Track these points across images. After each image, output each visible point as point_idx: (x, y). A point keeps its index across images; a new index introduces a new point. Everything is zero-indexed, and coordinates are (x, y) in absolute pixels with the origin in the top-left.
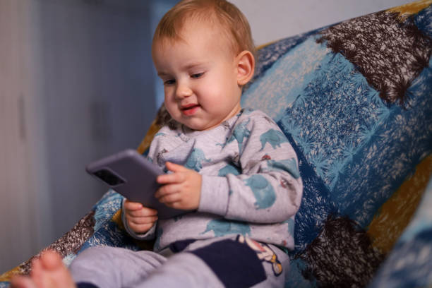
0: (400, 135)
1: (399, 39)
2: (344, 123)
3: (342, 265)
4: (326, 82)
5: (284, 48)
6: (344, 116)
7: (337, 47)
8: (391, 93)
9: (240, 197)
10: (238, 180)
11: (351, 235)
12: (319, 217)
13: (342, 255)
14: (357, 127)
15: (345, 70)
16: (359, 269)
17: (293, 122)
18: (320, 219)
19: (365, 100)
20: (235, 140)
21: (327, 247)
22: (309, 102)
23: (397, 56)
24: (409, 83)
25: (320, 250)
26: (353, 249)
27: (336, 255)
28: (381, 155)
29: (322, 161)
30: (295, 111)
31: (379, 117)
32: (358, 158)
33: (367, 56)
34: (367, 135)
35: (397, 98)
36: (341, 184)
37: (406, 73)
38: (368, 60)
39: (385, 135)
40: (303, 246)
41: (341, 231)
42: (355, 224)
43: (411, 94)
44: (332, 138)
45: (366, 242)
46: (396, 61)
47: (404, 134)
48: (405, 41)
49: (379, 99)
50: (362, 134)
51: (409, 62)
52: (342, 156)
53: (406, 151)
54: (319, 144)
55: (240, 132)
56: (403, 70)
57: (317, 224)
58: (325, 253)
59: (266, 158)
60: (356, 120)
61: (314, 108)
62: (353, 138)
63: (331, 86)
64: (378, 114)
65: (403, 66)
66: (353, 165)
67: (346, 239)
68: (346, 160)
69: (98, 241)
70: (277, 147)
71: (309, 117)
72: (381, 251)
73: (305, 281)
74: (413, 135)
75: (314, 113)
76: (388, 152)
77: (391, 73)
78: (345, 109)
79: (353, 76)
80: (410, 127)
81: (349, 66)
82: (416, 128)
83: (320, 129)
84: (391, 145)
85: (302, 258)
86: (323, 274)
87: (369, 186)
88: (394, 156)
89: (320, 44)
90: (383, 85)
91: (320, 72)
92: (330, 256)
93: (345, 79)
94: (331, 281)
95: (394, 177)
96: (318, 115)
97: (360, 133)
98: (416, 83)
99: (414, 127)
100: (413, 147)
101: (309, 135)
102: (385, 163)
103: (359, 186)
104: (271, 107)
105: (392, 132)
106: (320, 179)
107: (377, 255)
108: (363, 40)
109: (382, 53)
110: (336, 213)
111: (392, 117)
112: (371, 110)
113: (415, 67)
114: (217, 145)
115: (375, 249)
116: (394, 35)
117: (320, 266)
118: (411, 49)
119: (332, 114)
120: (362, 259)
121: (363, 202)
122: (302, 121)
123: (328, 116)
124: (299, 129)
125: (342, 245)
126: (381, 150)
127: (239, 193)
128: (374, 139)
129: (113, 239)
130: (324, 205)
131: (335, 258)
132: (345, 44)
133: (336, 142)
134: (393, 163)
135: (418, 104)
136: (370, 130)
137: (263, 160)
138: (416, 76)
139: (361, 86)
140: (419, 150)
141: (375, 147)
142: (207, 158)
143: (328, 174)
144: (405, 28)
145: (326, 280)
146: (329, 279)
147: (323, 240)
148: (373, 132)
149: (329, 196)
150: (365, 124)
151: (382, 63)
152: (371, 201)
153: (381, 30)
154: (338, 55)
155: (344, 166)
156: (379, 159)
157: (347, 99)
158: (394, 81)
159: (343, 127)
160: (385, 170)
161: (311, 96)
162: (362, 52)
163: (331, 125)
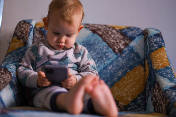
0: (120, 64)
1: (118, 35)
2: (99, 56)
4: (92, 42)
6: (99, 54)
7: (94, 31)
8: (117, 51)
14: (105, 59)
19: (107, 51)
24: (123, 49)
31: (113, 57)
32: (105, 68)
33: (107, 37)
34: (109, 62)
37: (121, 46)
39: (115, 63)
43: (124, 52)
46: (118, 41)
47: (122, 64)
48: (120, 37)
49: (112, 51)
51: (122, 43)
52: (99, 67)
53: (123, 69)
56: (121, 45)
60: (104, 56)
62: (103, 62)
63: (94, 43)
66: (103, 70)
74: (125, 64)
76: (116, 68)
77: (116, 45)
78: (100, 52)
79: (102, 42)
80: (123, 62)
81: (100, 39)
82: (126, 63)
84: (117, 66)
87: (110, 77)
88: (118, 70)
90: (113, 47)
91: (88, 38)
93: (99, 43)
95: (119, 76)
97: (106, 61)
98: (125, 50)
100: (125, 68)
102: (115, 71)
103: (106, 77)
105: (117, 63)
109: (112, 38)
111: (117, 58)
112: (110, 54)
113: (124, 45)
114: (72, 56)
116: (115, 34)
118: (123, 39)
119: (95, 53)
123: (93, 53)
126: (114, 67)
128: (111, 64)
132: (97, 32)
134: (118, 72)
135: (126, 56)
136: (109, 60)
138: (125, 48)
140: (127, 69)
141: (111, 66)
144: (119, 32)
148: (110, 61)
150: (107, 58)
151: (113, 41)
152: (110, 82)
153: (110, 31)
154: (95, 34)
155: (100, 70)
156: (113, 70)
157: (101, 49)
158: (117, 48)
159: (99, 58)
160: (115, 73)
161: (85, 45)
162: (105, 36)
163: (94, 56)
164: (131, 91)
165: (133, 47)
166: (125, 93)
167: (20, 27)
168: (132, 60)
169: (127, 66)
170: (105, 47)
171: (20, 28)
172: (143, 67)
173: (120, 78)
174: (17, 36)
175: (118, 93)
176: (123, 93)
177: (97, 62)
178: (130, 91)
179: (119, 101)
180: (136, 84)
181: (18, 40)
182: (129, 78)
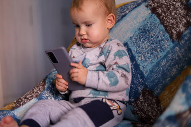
0: (176, 56)
1: (180, 10)
2: (153, 47)
3: (148, 110)
4: (147, 27)
5: (132, 7)
6: (154, 44)
7: (154, 10)
8: (174, 36)
9: (103, 81)
10: (102, 74)
11: (153, 98)
12: (140, 88)
13: (148, 106)
14: (159, 50)
15: (156, 22)
16: (154, 114)
17: (133, 43)
18: (140, 89)
19: (163, 38)
20: (103, 55)
21: (142, 102)
22: (139, 35)
23: (179, 19)
24: (182, 33)
25: (139, 103)
26: (153, 104)
27: (146, 106)
28: (167, 64)
29: (143, 63)
30: (133, 39)
31: (168, 47)
32: (158, 64)
33: (166, 17)
34: (162, 55)
35: (177, 39)
36: (150, 75)
37: (182, 28)
38: (166, 19)
39: (170, 55)
40: (133, 100)
41: (148, 96)
42: (154, 93)
43: (183, 38)
44: (148, 53)
45: (158, 102)
46: (178, 21)
47: (178, 56)
48: (183, 12)
49: (169, 38)
50: (160, 53)
51: (183, 22)
52: (151, 62)
53: (178, 64)
54: (143, 55)
55: (105, 51)
56: (181, 26)
57: (139, 91)
58: (141, 104)
59: (116, 63)
60: (159, 47)
61: (142, 38)
62: (157, 55)
63: (149, 29)
64: (168, 45)
65: (181, 24)
66: (156, 67)
67: (150, 100)
68: (153, 64)
69: (47, 92)
70: (121, 58)
71: (139, 42)
72: (164, 107)
73: (132, 115)
74: (182, 57)
75: (141, 41)
76: (171, 63)
77: (175, 27)
78: (155, 41)
79: (159, 26)
80: (181, 53)
81: (158, 20)
83: (143, 48)
84: (172, 60)
85: (132, 105)
86: (140, 113)
87: (162, 77)
88: (173, 65)
89: (147, 8)
90: (171, 31)
91: (145, 22)
92: (143, 106)
93: (155, 27)
94: (143, 117)
95: (172, 75)
96: (143, 42)
98: (185, 33)
99: (182, 53)
100: (181, 63)
101: (139, 50)
102: (169, 68)
103: (157, 77)
104: (124, 35)
105: (173, 54)
106: (142, 71)
107: (162, 108)
108: (165, 9)
109: (173, 16)
110: (147, 88)
111: (174, 48)
112: (165, 43)
113: (185, 25)
114: (96, 56)
115: (162, 106)
116: (178, 8)
117: (139, 109)
118: (185, 16)
119: (149, 43)
120: (156, 110)
121: (158, 85)
122: (136, 43)
123: (147, 43)
124: (134, 47)
125: (149, 102)
126: (168, 62)
127: (102, 79)
128: (166, 56)
129: (53, 91)
130: (142, 83)
131: (145, 107)
132: (157, 10)
133: (149, 56)
134: (172, 69)
135: (185, 43)
136: (164, 52)
137: (114, 64)
138: (186, 30)
139: (162, 31)
140: (184, 65)
141: (165, 60)
142: (91, 62)
143: (145, 69)
145: (141, 116)
146: (142, 115)
147: (141, 98)
148: (165, 53)
149: (145, 79)
150: (162, 49)
151: (172, 21)
152: (162, 84)
153: (173, 5)
154: (154, 15)
155: (152, 67)
156: (167, 66)
157: (156, 36)
158: (176, 31)
159: (153, 49)
160: (168, 71)
161: (141, 32)
162: (164, 15)
163: (148, 47)
169: (185, 59)
173: (173, 79)
177: (150, 57)
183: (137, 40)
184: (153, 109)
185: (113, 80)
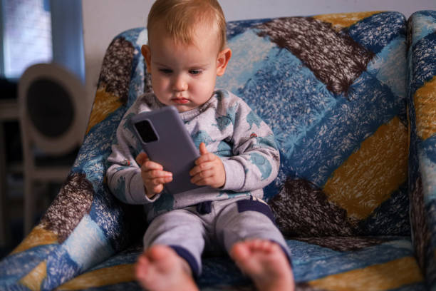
0: (346, 119)
1: (339, 46)
2: (296, 106)
3: (302, 215)
4: (276, 72)
6: (296, 100)
7: (281, 43)
8: (337, 87)
9: (253, 174)
10: (245, 160)
11: (309, 192)
12: (278, 178)
13: (302, 207)
14: (309, 110)
15: (293, 64)
16: (317, 217)
18: (279, 180)
19: (314, 90)
21: (288, 201)
22: (260, 86)
23: (339, 59)
24: (351, 82)
25: (282, 204)
26: (310, 202)
27: (296, 207)
28: (331, 133)
29: (278, 134)
30: (247, 91)
31: (327, 104)
32: (311, 134)
33: (312, 55)
34: (319, 117)
36: (297, 153)
37: (348, 73)
38: (313, 59)
39: (334, 118)
41: (300, 189)
42: (312, 184)
43: (354, 90)
44: (286, 117)
45: (322, 198)
46: (338, 63)
47: (349, 119)
48: (344, 48)
49: (326, 90)
51: (350, 65)
52: (296, 132)
53: (352, 132)
54: (274, 121)
56: (346, 71)
57: (277, 184)
58: (286, 206)
60: (307, 105)
61: (266, 91)
62: (306, 118)
63: (281, 75)
64: (327, 102)
65: (345, 67)
66: (307, 139)
67: (304, 195)
68: (300, 134)
70: (260, 126)
71: (262, 98)
72: (335, 204)
74: (357, 120)
75: (267, 95)
76: (337, 131)
77: (335, 72)
78: (297, 95)
79: (301, 70)
80: (354, 114)
81: (296, 61)
82: (359, 115)
83: (273, 109)
84: (339, 126)
87: (323, 156)
88: (342, 134)
89: (262, 38)
90: (329, 80)
91: (269, 62)
92: (291, 208)
93: (294, 71)
94: (292, 227)
95: (344, 150)
96: (271, 97)
97: (312, 115)
98: (357, 82)
99: (357, 114)
100: (358, 129)
101: (264, 113)
102: (335, 139)
103: (314, 155)
105: (339, 117)
107: (332, 207)
108: (306, 41)
109: (326, 55)
110: (295, 176)
111: (338, 105)
112: (320, 98)
113: (355, 70)
114: (212, 125)
115: (330, 202)
116: (333, 42)
117: (281, 215)
118: (352, 55)
119: (285, 98)
120: (320, 210)
121: (318, 168)
122: (254, 101)
123: (281, 99)
124: (252, 106)
125: (302, 200)
126: (331, 130)
127: (252, 170)
128: (324, 121)
130: (282, 169)
131: (295, 210)
132: (289, 42)
133: (290, 121)
134: (342, 140)
135: (360, 98)
136: (320, 113)
138: (356, 77)
139: (309, 78)
140: (363, 132)
141: (325, 126)
142: (213, 138)
143: (284, 145)
144: (343, 37)
146: (290, 225)
147: (283, 196)
148: (323, 115)
149: (286, 162)
150: (315, 108)
151: (326, 62)
152: (325, 167)
153: (320, 36)
154: (284, 51)
155: (299, 140)
156: (330, 136)
157: (298, 87)
158: (338, 78)
159: (296, 109)
160: (335, 145)
161: (263, 80)
162: (307, 51)
163: (284, 106)
164: (375, 185)
165: (377, 72)
166: (359, 191)
167: (112, 57)
168: (374, 106)
169: (363, 123)
170: (308, 82)
171: (112, 60)
172: (402, 121)
173: (346, 156)
174: (106, 82)
175: (343, 192)
176: (356, 191)
178: (372, 185)
179: (347, 209)
180: (385, 168)
181: (107, 94)
182: (368, 153)
183: (255, 94)
184: (312, 210)
185: (264, 167)
